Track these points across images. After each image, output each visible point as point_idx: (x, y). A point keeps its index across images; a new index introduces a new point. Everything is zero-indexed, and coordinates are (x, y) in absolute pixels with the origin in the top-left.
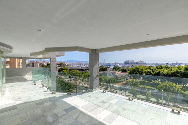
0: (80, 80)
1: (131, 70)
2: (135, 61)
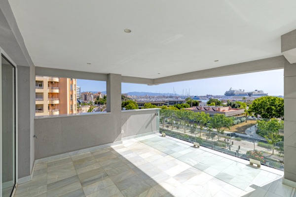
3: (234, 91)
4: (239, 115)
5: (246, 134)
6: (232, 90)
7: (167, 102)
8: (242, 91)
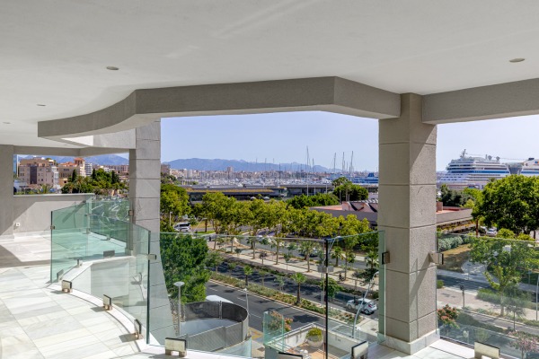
0: (240, 239)
1: (491, 191)
2: (502, 162)
3: (472, 160)
4: (459, 224)
5: (462, 272)
6: (467, 156)
7: (282, 190)
8: (494, 159)
